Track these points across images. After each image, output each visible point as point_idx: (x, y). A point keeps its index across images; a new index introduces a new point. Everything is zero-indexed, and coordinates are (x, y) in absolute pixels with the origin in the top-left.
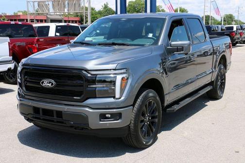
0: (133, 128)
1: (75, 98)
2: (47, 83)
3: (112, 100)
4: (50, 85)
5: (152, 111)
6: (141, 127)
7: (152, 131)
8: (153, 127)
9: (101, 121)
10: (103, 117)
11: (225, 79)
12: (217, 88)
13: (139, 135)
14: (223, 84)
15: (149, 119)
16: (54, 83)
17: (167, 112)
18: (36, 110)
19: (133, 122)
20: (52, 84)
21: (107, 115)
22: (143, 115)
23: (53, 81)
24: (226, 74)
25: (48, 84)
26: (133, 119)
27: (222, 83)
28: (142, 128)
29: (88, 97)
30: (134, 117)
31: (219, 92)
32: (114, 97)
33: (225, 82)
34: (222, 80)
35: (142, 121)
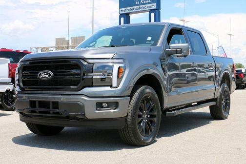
0: (130, 121)
1: (72, 87)
2: (44, 75)
3: (109, 88)
4: (47, 76)
5: (150, 109)
6: (138, 122)
7: (151, 130)
8: (152, 127)
9: (97, 110)
10: (99, 105)
11: (229, 99)
12: (221, 107)
13: (137, 129)
14: (228, 105)
15: (147, 116)
16: (52, 73)
17: (167, 115)
18: (33, 103)
19: (130, 114)
20: (50, 75)
21: (104, 104)
22: (141, 110)
23: (50, 72)
24: (231, 95)
25: (46, 75)
26: (130, 111)
27: (226, 103)
28: (140, 123)
29: (85, 85)
30: (131, 109)
31: (223, 112)
32: (111, 86)
33: (230, 103)
34: (226, 100)
35: (140, 116)
